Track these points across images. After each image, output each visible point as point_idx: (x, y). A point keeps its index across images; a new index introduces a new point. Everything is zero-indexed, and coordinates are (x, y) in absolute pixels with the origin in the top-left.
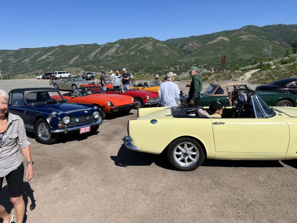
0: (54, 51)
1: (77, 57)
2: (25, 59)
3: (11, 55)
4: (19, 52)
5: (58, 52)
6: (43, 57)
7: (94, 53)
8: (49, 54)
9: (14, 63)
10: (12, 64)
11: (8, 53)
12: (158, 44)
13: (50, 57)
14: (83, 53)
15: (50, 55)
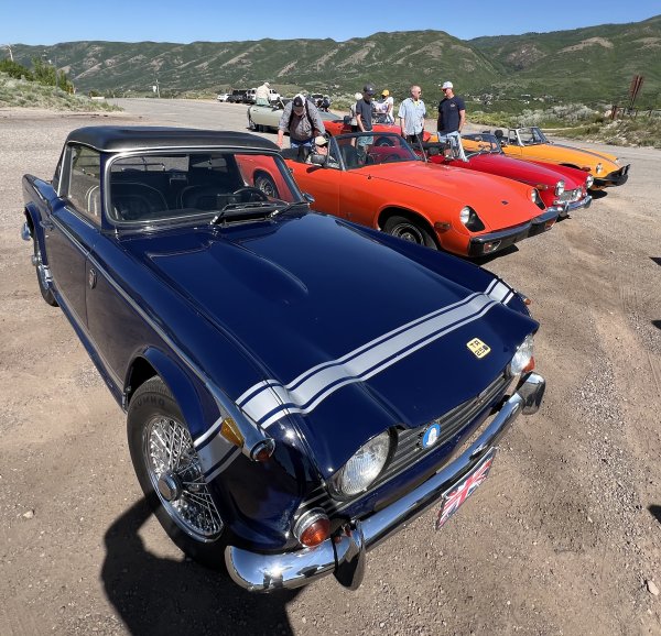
0: (251, 50)
1: (292, 65)
2: (201, 62)
3: (179, 53)
4: (191, 47)
5: (260, 52)
6: (233, 61)
7: (326, 58)
8: (243, 55)
9: (183, 69)
10: (179, 70)
11: (174, 50)
12: (453, 47)
13: (244, 61)
14: (304, 56)
15: (245, 58)
